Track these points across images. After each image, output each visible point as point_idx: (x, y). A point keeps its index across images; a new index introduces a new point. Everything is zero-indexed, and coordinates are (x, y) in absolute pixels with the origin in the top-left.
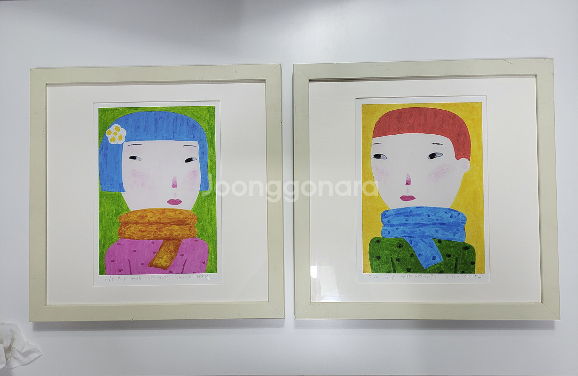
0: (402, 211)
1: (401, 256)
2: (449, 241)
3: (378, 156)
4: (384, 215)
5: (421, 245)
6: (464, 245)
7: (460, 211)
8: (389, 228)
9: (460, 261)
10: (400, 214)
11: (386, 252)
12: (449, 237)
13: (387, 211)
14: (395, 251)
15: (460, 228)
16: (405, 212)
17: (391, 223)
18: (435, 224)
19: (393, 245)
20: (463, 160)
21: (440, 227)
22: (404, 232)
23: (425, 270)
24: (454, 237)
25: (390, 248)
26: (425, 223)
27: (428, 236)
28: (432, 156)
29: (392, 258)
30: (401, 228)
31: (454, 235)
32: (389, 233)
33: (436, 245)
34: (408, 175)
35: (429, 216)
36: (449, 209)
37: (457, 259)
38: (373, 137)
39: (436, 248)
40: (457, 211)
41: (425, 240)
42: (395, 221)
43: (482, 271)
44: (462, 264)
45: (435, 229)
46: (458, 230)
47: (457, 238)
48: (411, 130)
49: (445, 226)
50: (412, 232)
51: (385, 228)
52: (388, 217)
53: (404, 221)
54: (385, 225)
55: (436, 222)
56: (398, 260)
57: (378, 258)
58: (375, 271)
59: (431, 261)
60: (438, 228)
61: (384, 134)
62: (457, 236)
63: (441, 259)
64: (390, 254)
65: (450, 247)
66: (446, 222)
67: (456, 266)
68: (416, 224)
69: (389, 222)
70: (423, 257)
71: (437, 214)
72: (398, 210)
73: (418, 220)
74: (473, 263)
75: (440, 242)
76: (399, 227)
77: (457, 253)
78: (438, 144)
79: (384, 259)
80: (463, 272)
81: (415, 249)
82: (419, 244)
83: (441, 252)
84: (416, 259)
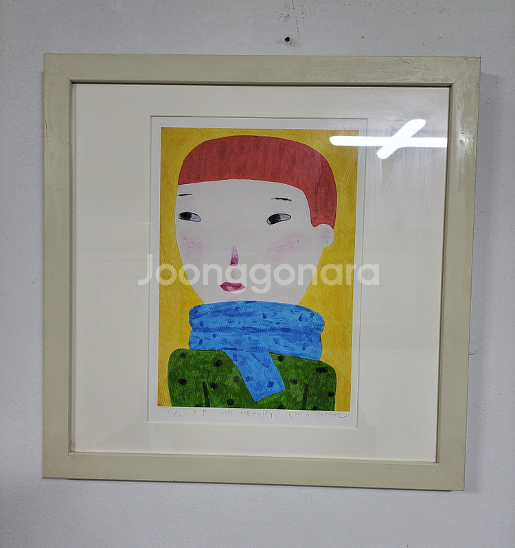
0: (222, 308)
1: (218, 379)
2: (296, 357)
3: (186, 216)
4: (194, 313)
5: (252, 363)
6: (319, 364)
7: (314, 309)
8: (201, 335)
9: (311, 391)
10: (220, 311)
11: (195, 373)
12: (294, 352)
13: (199, 306)
14: (209, 372)
15: (313, 338)
16: (227, 309)
17: (205, 326)
18: (273, 329)
19: (206, 363)
20: (324, 227)
21: (282, 336)
22: (225, 341)
23: (257, 403)
24: (303, 352)
25: (201, 367)
26: (258, 327)
27: (263, 349)
28: (274, 219)
29: (204, 383)
30: (220, 335)
31: (304, 349)
32: (201, 342)
33: (274, 363)
34: (234, 249)
35: (265, 317)
36: (297, 306)
37: (306, 387)
38: (179, 184)
39: (275, 369)
40: (310, 310)
41: (258, 355)
42: (212, 323)
43: (346, 408)
44: (314, 395)
45: (273, 337)
46: (310, 340)
47: (308, 354)
48: (241, 173)
49: (289, 333)
50: (237, 342)
51: (196, 334)
52: (200, 316)
53: (225, 324)
54: (194, 330)
55: (277, 326)
56: (214, 386)
57: (183, 382)
58: (176, 402)
59: (265, 389)
60: (278, 337)
61: (198, 180)
62: (308, 351)
63: (281, 387)
64: (202, 377)
65: (297, 367)
66: (291, 327)
67: (305, 398)
68: (244, 328)
69: (201, 324)
70: (253, 383)
71: (279, 313)
72: (216, 306)
73: (248, 322)
74: (332, 395)
75: (281, 358)
76: (217, 333)
77: (307, 377)
78: (285, 199)
79: (191, 384)
80: (315, 409)
81: (241, 369)
82: (248, 361)
83: (282, 375)
84: (242, 385)
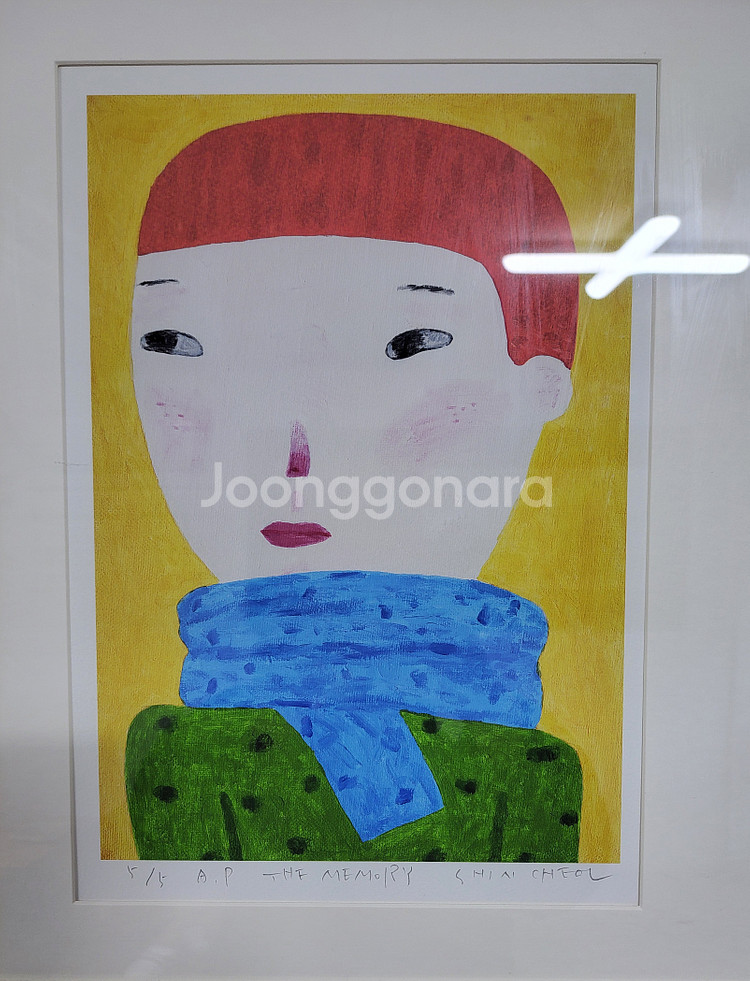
0: (269, 593)
1: (262, 787)
2: (470, 721)
3: (162, 341)
4: (192, 608)
5: (352, 740)
6: (534, 740)
7: (520, 590)
8: (214, 667)
9: (514, 811)
10: (264, 602)
11: (200, 770)
12: (468, 707)
13: (205, 590)
14: (237, 766)
15: (517, 667)
16: (283, 596)
17: (223, 642)
18: (410, 648)
19: (228, 742)
20: (543, 365)
21: (434, 664)
22: (277, 682)
23: (368, 846)
24: (492, 708)
25: (216, 753)
26: (368, 642)
27: (383, 702)
28: (406, 345)
29: (224, 797)
30: (266, 667)
31: (494, 699)
32: (213, 686)
33: (413, 739)
34: (298, 432)
35: (386, 614)
36: (474, 584)
37: (502, 801)
38: (141, 253)
39: (416, 756)
40: (507, 594)
41: (371, 718)
42: (243, 635)
43: (608, 852)
44: (523, 822)
45: (410, 669)
46: (511, 676)
47: (504, 712)
48: (311, 219)
49: (451, 658)
50: (312, 684)
51: (197, 664)
52: (207, 616)
53: (278, 636)
54: (194, 654)
55: (419, 639)
56: (250, 803)
57: (167, 794)
58: (152, 847)
59: (391, 809)
60: (423, 668)
61: (192, 239)
62: (504, 704)
63: (434, 802)
64: (219, 780)
65: (475, 750)
66: (458, 640)
67: (498, 830)
68: (328, 647)
69: (212, 637)
70: (358, 793)
71: (423, 604)
72: (253, 587)
73: (341, 629)
74: (571, 819)
75: (431, 726)
76: (258, 662)
77: (502, 775)
78: (434, 289)
79: (189, 799)
80: (525, 858)
81: (324, 757)
82: (342, 735)
83: (436, 771)
84: (330, 800)
